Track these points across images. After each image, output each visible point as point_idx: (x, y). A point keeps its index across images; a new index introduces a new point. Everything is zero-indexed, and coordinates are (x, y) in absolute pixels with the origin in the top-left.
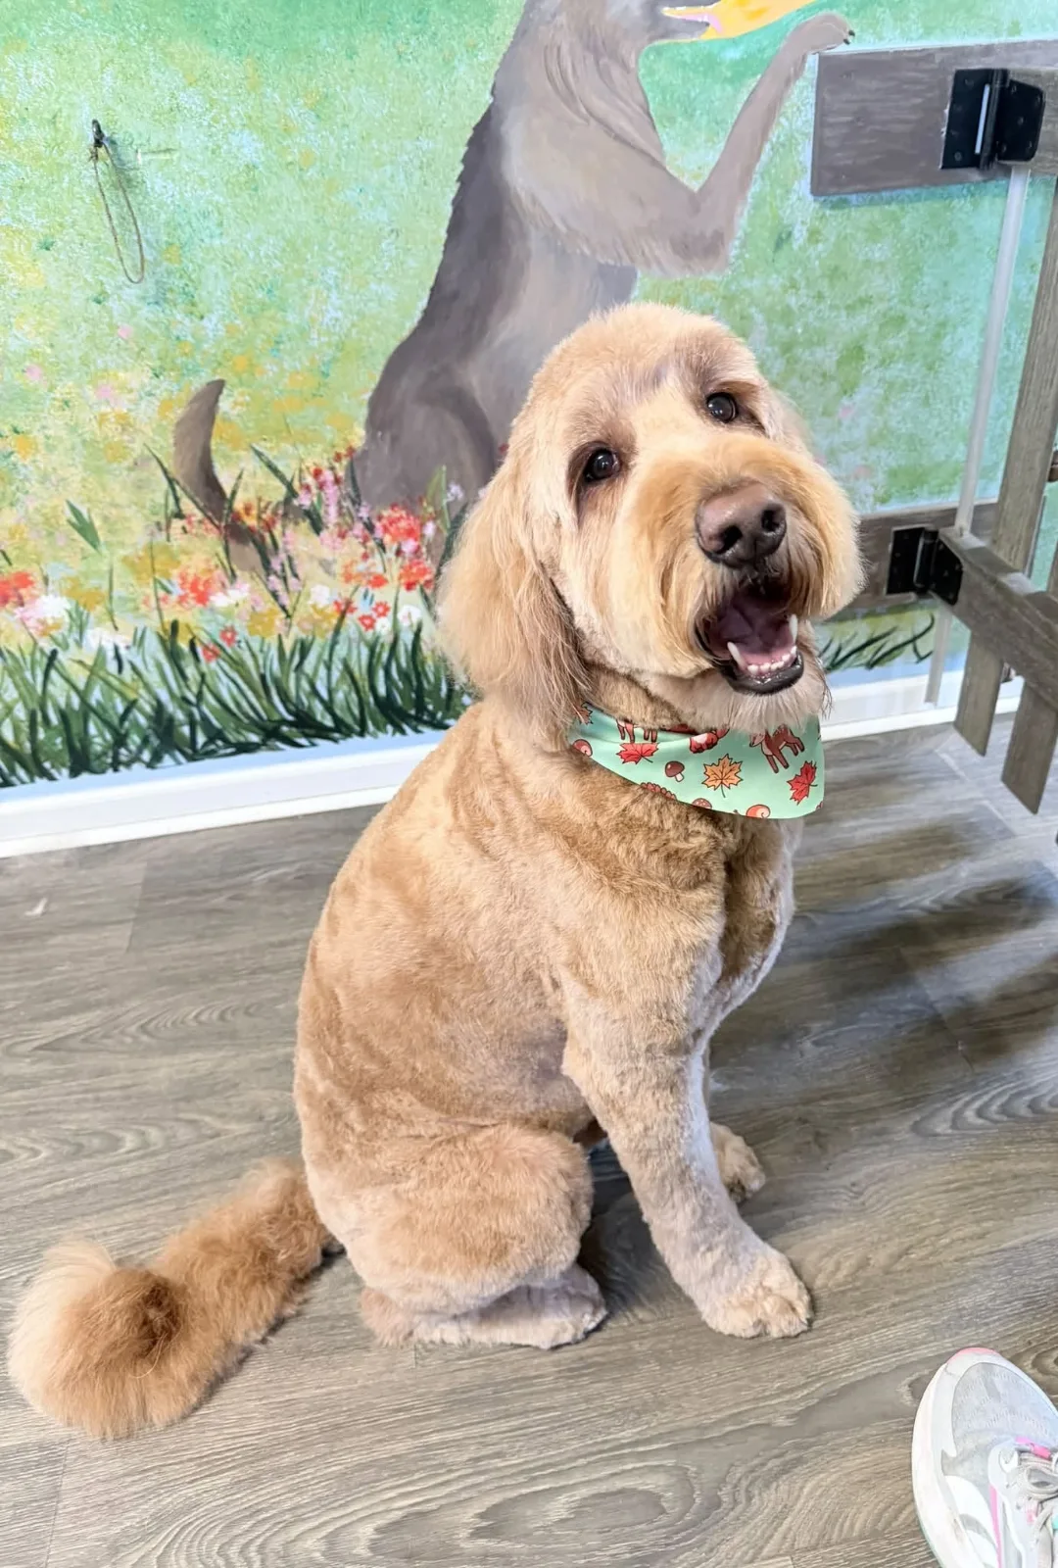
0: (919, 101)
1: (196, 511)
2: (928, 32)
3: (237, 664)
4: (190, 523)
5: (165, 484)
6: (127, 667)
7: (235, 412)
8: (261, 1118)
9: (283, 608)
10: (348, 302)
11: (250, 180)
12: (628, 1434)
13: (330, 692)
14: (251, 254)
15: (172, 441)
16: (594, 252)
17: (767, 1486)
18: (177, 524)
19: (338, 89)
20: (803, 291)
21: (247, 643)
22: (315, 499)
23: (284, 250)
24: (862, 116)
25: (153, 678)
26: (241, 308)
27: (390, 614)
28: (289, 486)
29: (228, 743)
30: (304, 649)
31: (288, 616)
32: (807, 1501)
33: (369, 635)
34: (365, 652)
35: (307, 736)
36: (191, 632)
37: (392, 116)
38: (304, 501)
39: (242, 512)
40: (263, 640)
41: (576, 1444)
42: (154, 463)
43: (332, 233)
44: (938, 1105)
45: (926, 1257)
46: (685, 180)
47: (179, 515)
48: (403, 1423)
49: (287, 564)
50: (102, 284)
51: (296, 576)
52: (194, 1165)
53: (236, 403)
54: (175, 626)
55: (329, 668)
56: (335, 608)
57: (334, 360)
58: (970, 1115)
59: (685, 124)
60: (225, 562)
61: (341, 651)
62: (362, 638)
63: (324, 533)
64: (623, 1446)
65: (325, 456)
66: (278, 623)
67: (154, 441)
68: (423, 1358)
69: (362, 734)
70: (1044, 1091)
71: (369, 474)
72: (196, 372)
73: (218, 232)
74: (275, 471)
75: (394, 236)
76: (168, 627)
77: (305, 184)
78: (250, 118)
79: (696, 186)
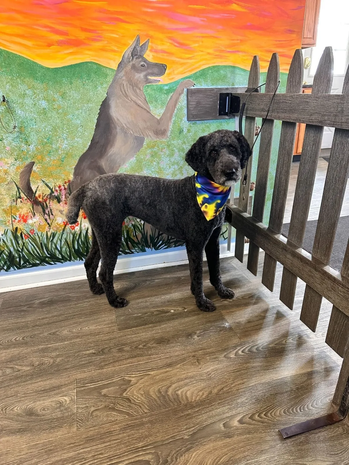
0: (212, 100)
1: (25, 197)
2: (213, 85)
3: (34, 240)
4: (23, 200)
5: (16, 189)
7: (37, 170)
8: (33, 366)
9: (48, 224)
10: (69, 143)
11: (44, 112)
12: (141, 444)
13: (61, 248)
14: (43, 130)
15: (19, 178)
16: (134, 133)
17: (182, 456)
18: (19, 200)
19: (68, 91)
20: (187, 144)
21: (37, 233)
22: (59, 194)
23: (52, 129)
24: (198, 103)
25: (9, 244)
26: (40, 143)
27: (79, 225)
28: (52, 190)
29: (30, 263)
30: (54, 235)
31: (50, 226)
32: (193, 459)
33: (73, 231)
34: (72, 236)
35: (53, 261)
36: (21, 231)
37: (81, 98)
38: (56, 194)
39: (38, 197)
40: (42, 232)
41: (125, 449)
42: (14, 183)
43: (65, 126)
44: (231, 350)
45: (228, 390)
46: (156, 116)
47: (20, 197)
48: (72, 447)
49: (50, 211)
50: (2, 136)
51: (52, 215)
52: (11, 379)
53: (38, 168)
54: (17, 228)
55: (61, 241)
56: (63, 223)
57: (65, 157)
58: (240, 352)
59: (156, 103)
60: (32, 211)
61: (64, 236)
62: (71, 232)
63: (61, 203)
64: (139, 448)
65: (62, 182)
66: (46, 228)
67: (14, 177)
68: (79, 429)
69: (70, 261)
70: (260, 345)
71: (74, 187)
72: (27, 159)
73: (35, 124)
74: (48, 186)
75: (81, 127)
76: (15, 229)
77: (58, 113)
78: (45, 97)
79: (159, 118)
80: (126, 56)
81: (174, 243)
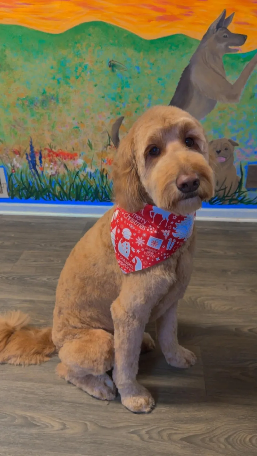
1: (113, 145)
4: (112, 147)
5: (108, 137)
6: (92, 177)
7: (125, 124)
11: (137, 76)
15: (111, 129)
18: (109, 147)
19: (158, 59)
25: (97, 181)
26: (131, 102)
36: (107, 171)
42: (107, 133)
47: (110, 145)
50: (104, 94)
53: (126, 122)
54: (104, 170)
59: (232, 71)
67: (108, 128)
72: (119, 114)
76: (102, 169)
79: (232, 83)
80: (211, 28)
81: (228, 201)
